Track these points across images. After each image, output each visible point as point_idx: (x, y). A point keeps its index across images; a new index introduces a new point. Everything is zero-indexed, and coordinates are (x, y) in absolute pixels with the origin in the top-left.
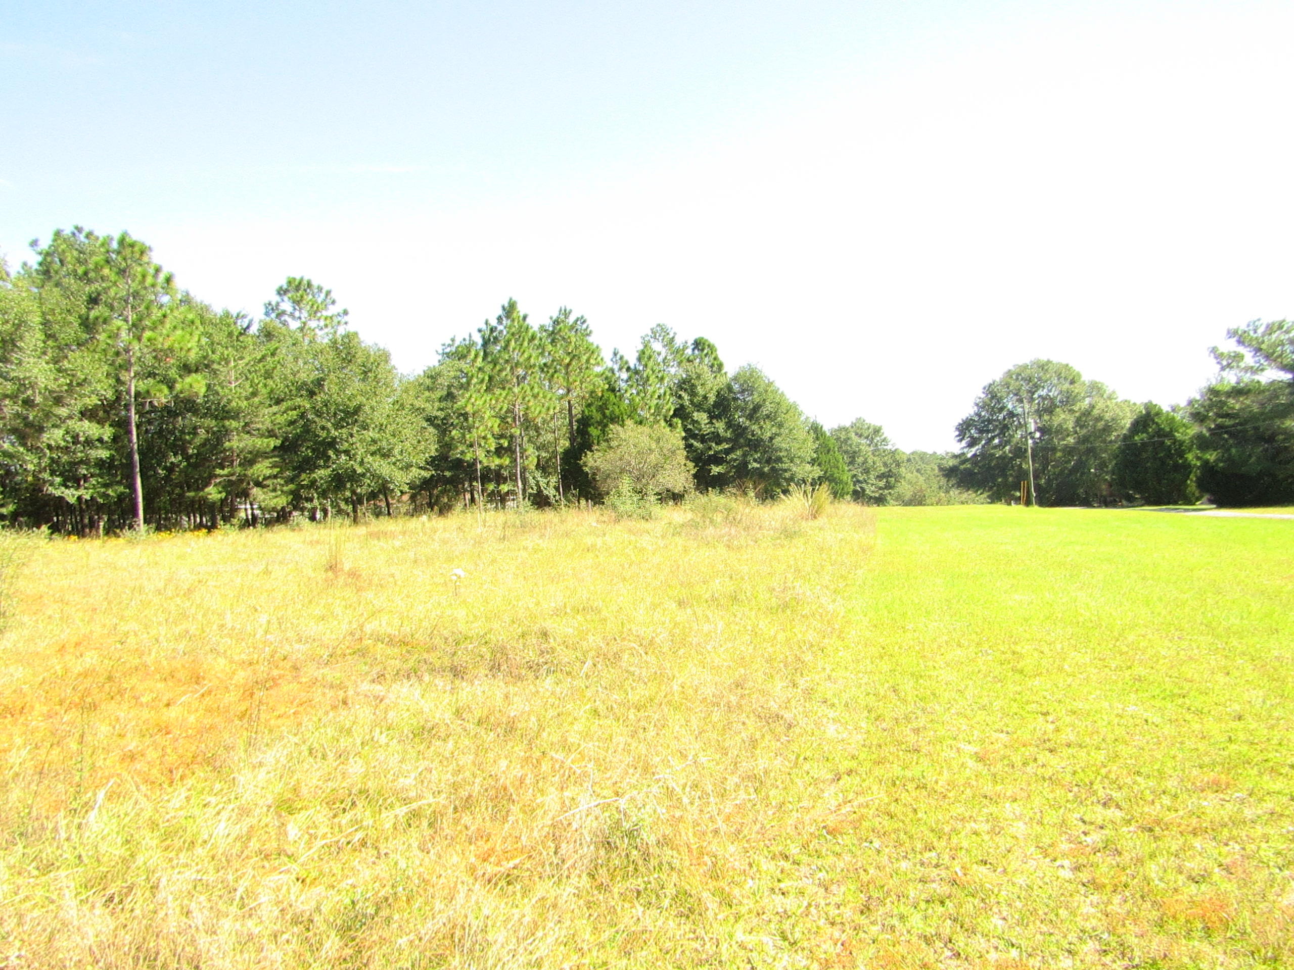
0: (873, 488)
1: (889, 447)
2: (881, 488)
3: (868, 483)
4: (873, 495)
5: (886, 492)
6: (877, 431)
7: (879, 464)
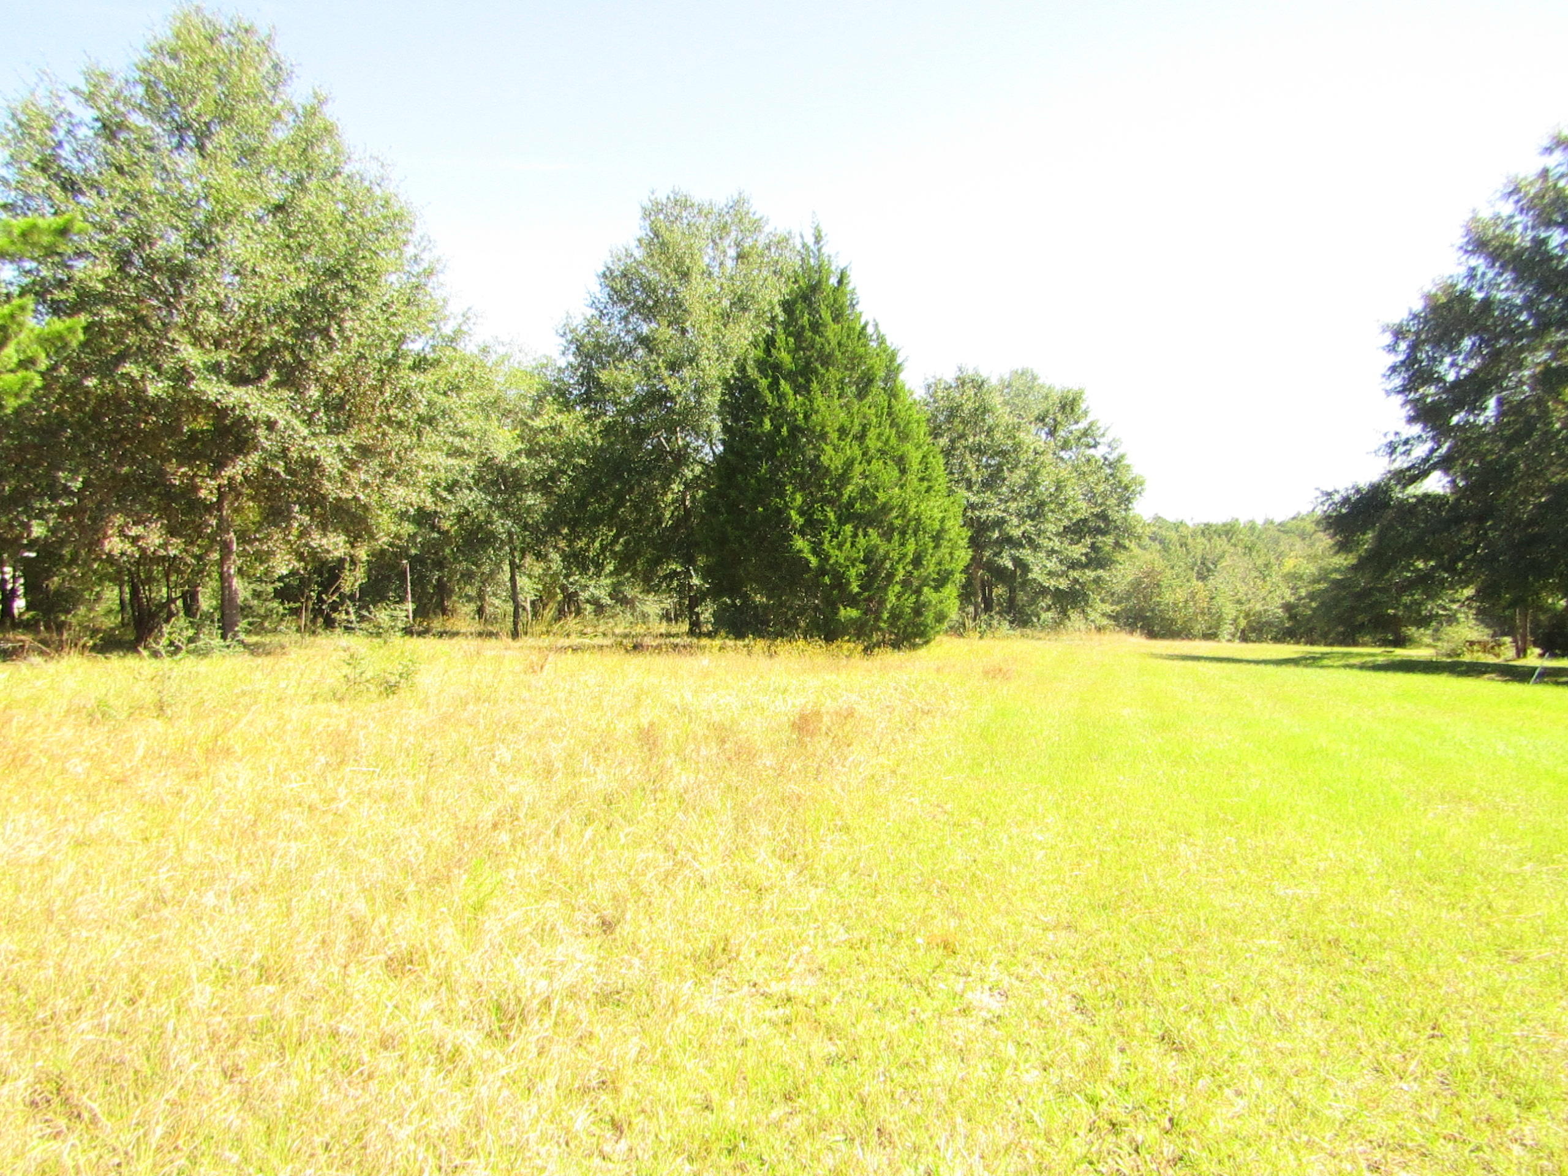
0: (1052, 564)
1: (1098, 453)
2: (1074, 565)
3: (1036, 547)
4: (1051, 583)
5: (1090, 574)
6: (1069, 405)
7: (1074, 491)
